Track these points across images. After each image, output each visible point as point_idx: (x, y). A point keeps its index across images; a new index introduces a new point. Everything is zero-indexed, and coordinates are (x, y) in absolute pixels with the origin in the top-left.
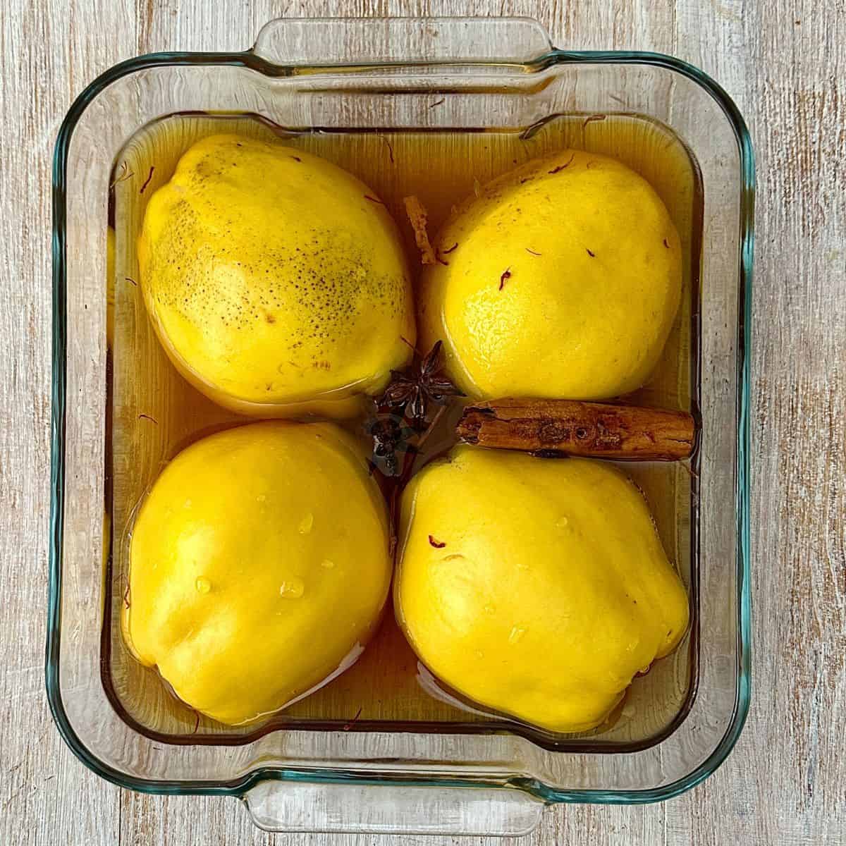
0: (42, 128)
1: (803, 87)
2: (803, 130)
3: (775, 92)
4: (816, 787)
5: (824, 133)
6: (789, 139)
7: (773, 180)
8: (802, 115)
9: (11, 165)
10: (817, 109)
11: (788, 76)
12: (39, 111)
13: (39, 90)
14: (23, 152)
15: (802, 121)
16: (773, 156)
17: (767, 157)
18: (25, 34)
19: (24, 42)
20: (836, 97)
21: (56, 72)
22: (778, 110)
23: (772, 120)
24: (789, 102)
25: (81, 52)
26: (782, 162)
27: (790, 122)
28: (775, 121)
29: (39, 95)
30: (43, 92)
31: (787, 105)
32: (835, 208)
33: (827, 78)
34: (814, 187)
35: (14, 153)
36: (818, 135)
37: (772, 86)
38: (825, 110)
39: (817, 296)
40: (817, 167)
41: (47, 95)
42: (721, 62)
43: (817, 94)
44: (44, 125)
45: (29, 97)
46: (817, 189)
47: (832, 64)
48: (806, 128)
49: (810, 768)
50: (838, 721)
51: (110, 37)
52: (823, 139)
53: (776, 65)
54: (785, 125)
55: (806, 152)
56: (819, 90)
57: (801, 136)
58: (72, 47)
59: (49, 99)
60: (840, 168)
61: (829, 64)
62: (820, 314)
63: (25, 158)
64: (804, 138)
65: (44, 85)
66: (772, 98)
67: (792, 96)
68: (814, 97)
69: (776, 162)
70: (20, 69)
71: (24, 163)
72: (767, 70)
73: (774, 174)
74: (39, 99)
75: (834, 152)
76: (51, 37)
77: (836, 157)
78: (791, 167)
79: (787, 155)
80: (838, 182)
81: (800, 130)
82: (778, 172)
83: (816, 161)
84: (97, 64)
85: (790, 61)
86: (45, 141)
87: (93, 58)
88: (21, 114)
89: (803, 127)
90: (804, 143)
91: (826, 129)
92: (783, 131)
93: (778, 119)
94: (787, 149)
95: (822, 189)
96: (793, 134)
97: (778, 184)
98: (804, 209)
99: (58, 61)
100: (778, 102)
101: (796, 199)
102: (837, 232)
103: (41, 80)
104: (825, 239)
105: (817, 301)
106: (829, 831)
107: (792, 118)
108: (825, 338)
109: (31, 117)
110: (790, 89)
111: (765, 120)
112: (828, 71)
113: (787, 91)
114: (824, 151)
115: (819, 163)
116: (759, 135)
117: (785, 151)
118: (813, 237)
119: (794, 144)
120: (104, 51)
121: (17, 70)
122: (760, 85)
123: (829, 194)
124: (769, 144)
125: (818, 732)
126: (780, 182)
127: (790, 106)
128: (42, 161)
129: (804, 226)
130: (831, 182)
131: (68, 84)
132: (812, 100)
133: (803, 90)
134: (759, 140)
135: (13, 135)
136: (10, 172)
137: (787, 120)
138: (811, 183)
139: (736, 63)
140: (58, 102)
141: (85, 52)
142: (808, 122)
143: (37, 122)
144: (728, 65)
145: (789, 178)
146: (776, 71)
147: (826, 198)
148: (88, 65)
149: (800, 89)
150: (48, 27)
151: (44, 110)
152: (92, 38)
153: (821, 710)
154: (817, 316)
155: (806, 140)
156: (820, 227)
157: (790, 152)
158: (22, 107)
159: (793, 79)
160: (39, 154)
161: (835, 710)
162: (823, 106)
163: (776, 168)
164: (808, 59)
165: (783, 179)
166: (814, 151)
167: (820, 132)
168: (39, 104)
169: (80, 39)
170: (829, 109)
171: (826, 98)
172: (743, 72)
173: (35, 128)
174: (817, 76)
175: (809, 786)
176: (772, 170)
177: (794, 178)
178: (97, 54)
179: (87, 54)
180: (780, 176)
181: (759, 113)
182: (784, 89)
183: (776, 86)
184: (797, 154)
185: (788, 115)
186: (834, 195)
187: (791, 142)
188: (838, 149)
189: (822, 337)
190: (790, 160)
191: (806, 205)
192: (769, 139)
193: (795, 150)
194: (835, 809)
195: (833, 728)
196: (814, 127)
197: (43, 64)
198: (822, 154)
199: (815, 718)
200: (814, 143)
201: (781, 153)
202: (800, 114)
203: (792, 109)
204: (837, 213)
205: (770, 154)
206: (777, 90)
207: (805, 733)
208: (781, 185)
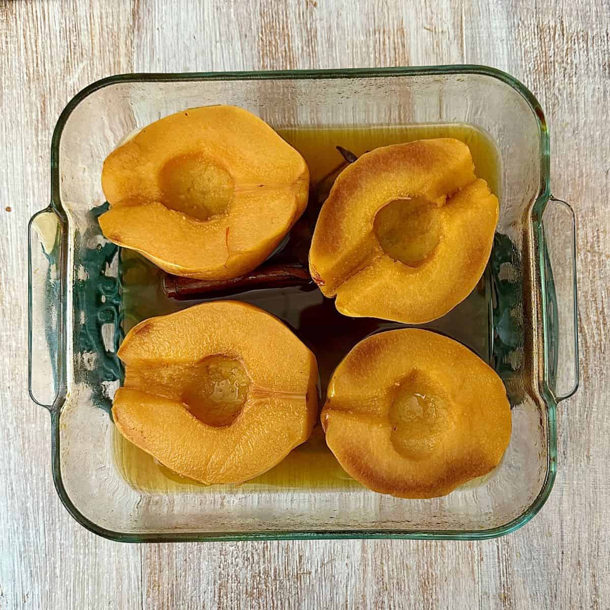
0: (75, 68)
1: (543, 23)
2: (544, 50)
3: (525, 27)
4: (569, 452)
5: (556, 50)
6: (535, 55)
7: (526, 81)
8: (543, 40)
9: (56, 92)
10: (552, 36)
11: (533, 16)
12: (72, 57)
13: (72, 45)
14: (63, 84)
15: (543, 44)
16: (526, 66)
17: (522, 66)
18: (62, 11)
19: (62, 16)
20: (563, 28)
21: (82, 33)
22: (528, 37)
23: (524, 43)
24: (534, 32)
25: (97, 20)
26: (531, 69)
27: (536, 44)
28: (526, 44)
29: (72, 48)
30: (75, 46)
31: (533, 35)
32: (565, 95)
33: (557, 16)
34: (552, 84)
35: (58, 84)
36: (553, 52)
37: (523, 23)
38: (557, 36)
39: (556, 150)
40: (553, 71)
41: (77, 47)
42: (492, 9)
43: (551, 27)
44: (76, 66)
45: (66, 49)
46: (554, 84)
47: (560, 8)
48: (545, 48)
49: (564, 441)
50: (580, 411)
51: (115, 11)
52: (556, 54)
53: (525, 10)
54: (533, 46)
55: (546, 62)
56: (552, 24)
57: (542, 53)
58: (92, 17)
59: (78, 50)
60: (567, 71)
61: (558, 8)
62: (559, 161)
63: (65, 86)
64: (544, 54)
65: (75, 42)
66: (523, 30)
67: (536, 28)
68: (549, 29)
69: (528, 69)
70: (60, 32)
71: (65, 90)
72: (520, 13)
73: (527, 76)
74: (72, 50)
75: (563, 62)
76: (78, 11)
77: (565, 65)
78: (537, 72)
79: (535, 65)
80: (566, 80)
81: (542, 49)
82: (529, 76)
83: (553, 69)
84: (107, 28)
85: (534, 6)
86: (77, 76)
87: (105, 24)
88: (62, 60)
89: (543, 48)
90: (544, 57)
91: (558, 48)
92: (531, 50)
93: (528, 43)
94: (534, 61)
95: (557, 85)
96: (538, 52)
97: (529, 83)
98: (546, 97)
99: (83, 27)
100: (527, 33)
101: (541, 91)
102: (567, 111)
103: (73, 38)
104: (560, 115)
105: (556, 153)
106: (579, 479)
107: (537, 43)
108: (563, 177)
109: (68, 62)
110: (534, 24)
111: (521, 44)
112: (557, 12)
113: (532, 26)
114: (557, 61)
115: (554, 68)
116: (517, 54)
117: (533, 62)
118: (553, 114)
119: (538, 58)
120: (111, 20)
121: (58, 33)
122: (516, 23)
123: (561, 87)
124: (523, 58)
125: (568, 419)
126: (531, 82)
127: (535, 35)
128: (75, 88)
129: (547, 108)
130: (562, 80)
131: (90, 41)
132: (548, 31)
133: (542, 25)
134: (517, 57)
135: (57, 73)
136: (56, 96)
137: (534, 44)
138: (550, 82)
139: (501, 9)
140: (84, 51)
141: (100, 20)
142: (547, 44)
143: (72, 64)
144: (496, 11)
145: (536, 78)
146: (525, 13)
147: (559, 90)
148: (102, 28)
149: (541, 24)
150: (76, 6)
151: (76, 57)
152: (104, 12)
153: (569, 404)
154: (557, 163)
155: (546, 55)
156: (557, 108)
157: (536, 62)
158: (62, 56)
159: (536, 18)
160: (74, 84)
161: (578, 405)
162: (555, 34)
163: (528, 73)
164: (545, 6)
165: (532, 80)
166: (551, 62)
167: (554, 49)
168: (73, 54)
169: (96, 13)
170: (559, 35)
171: (557, 29)
172: (505, 16)
173: (70, 68)
174: (551, 16)
175: (564, 452)
176: (525, 74)
177: (539, 79)
178: (107, 21)
179: (101, 21)
180: (530, 78)
181: (516, 40)
182: (531, 24)
183: (526, 23)
184: (541, 63)
185: (534, 40)
186: (564, 88)
187: (536, 57)
188: (565, 60)
189: (560, 175)
190: (536, 68)
191: (548, 95)
192: (523, 55)
193: (539, 62)
194: (581, 465)
195: (577, 416)
196: (550, 47)
197: (74, 29)
198: (556, 64)
199: (566, 410)
200: (551, 57)
201: (530, 64)
202: (541, 40)
203: (536, 36)
204: (567, 99)
205: (524, 65)
206: (527, 25)
207: (560, 419)
208: (531, 84)
